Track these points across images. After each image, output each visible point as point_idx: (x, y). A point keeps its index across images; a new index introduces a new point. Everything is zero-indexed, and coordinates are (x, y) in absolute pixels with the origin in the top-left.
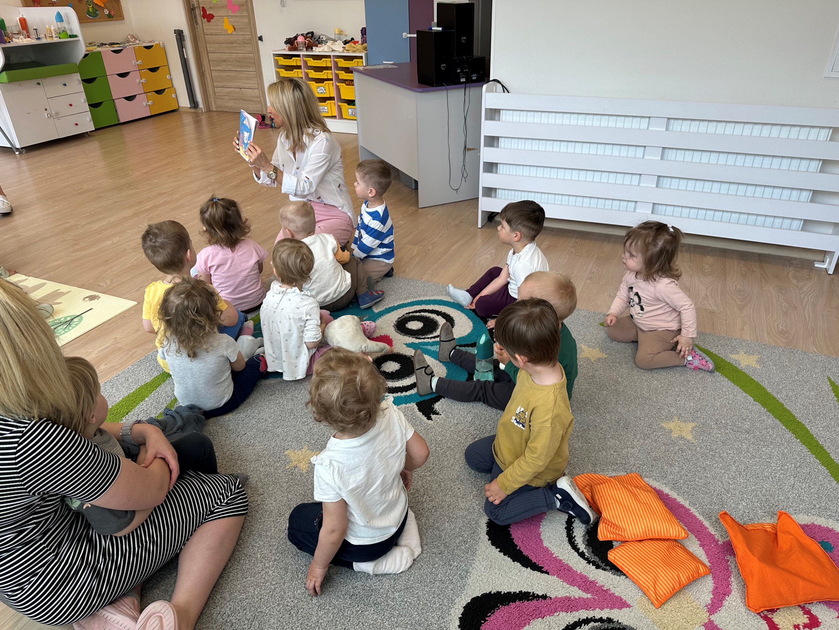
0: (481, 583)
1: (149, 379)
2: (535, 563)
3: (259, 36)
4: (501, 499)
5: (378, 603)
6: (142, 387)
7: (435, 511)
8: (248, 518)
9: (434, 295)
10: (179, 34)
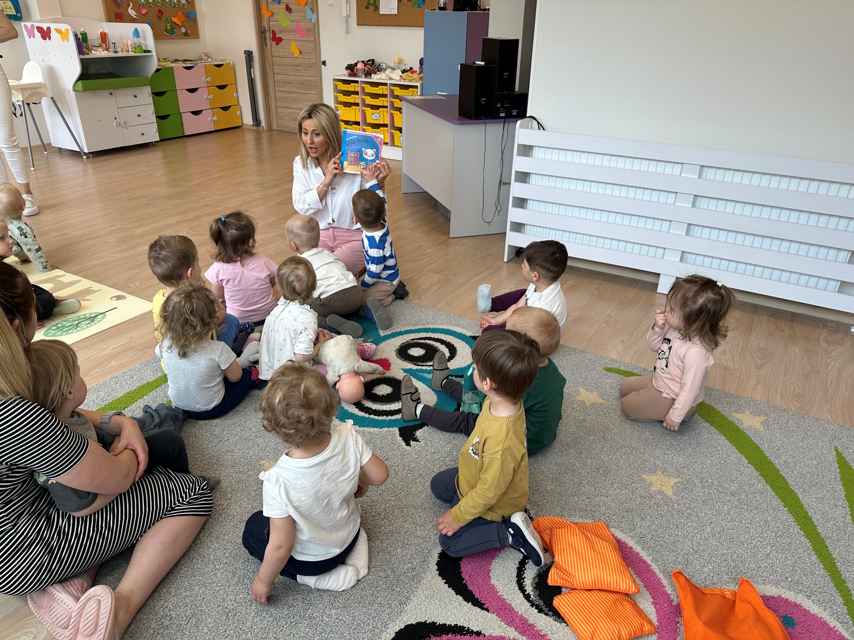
0: (418, 611)
1: (152, 379)
2: (477, 599)
3: (323, 60)
4: (454, 531)
5: (314, 618)
6: (143, 386)
7: (391, 536)
8: (211, 520)
9: (443, 324)
10: (249, 55)
